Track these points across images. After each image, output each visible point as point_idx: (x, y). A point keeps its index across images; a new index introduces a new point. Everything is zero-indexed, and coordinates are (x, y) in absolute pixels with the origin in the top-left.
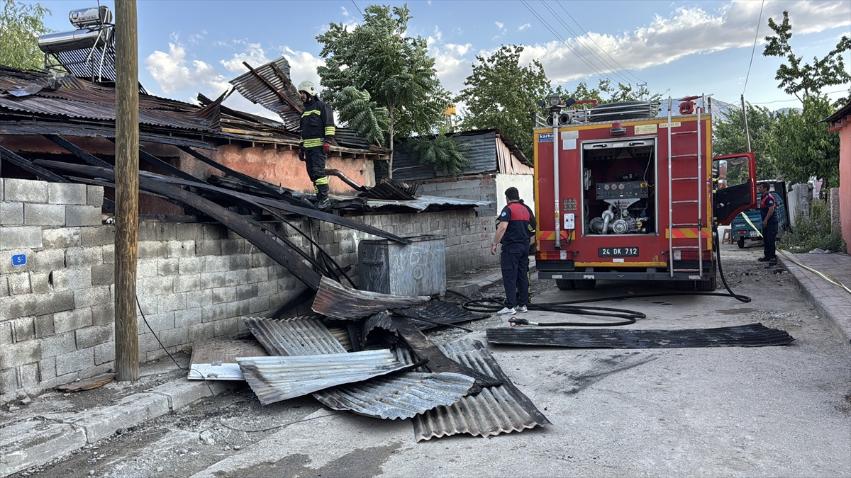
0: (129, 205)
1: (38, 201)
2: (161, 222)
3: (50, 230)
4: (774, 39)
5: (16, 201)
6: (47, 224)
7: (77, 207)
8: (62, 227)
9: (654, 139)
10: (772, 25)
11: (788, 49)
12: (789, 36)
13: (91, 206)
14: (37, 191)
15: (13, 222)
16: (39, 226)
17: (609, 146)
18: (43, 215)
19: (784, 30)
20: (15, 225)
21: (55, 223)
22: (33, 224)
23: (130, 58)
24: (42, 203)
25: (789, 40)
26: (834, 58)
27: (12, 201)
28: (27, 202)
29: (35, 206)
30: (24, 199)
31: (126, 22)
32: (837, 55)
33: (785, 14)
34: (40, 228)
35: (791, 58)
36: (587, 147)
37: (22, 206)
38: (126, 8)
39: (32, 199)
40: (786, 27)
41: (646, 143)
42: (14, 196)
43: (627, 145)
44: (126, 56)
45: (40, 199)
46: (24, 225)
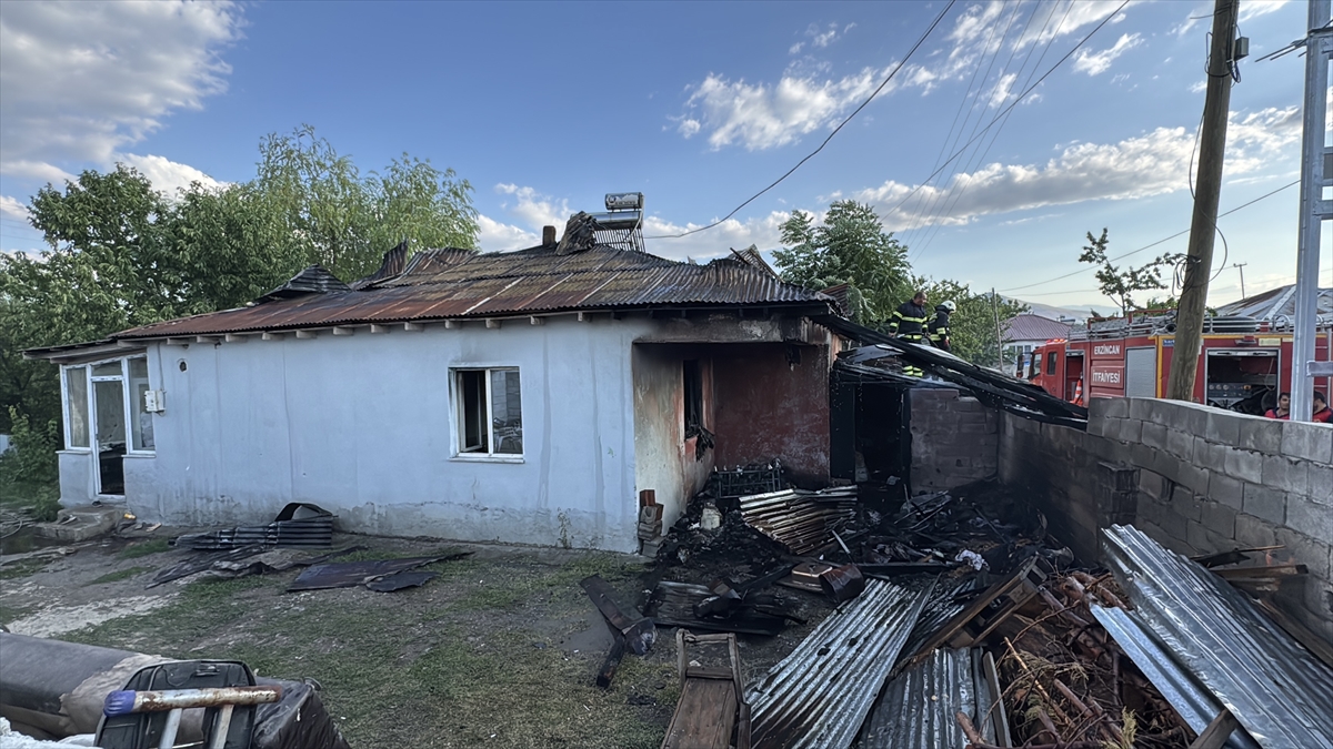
4: (1091, 249)
9: (1277, 351)
10: (1090, 237)
11: (1104, 258)
12: (1104, 248)
17: (1233, 354)
19: (1101, 243)
25: (1104, 251)
26: (1151, 268)
32: (1153, 267)
33: (1105, 230)
35: (1108, 267)
36: (1211, 353)
40: (1103, 240)
41: (1269, 354)
43: (1251, 354)
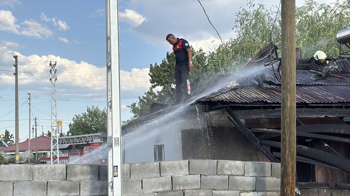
0: (288, 181)
1: (237, 174)
2: (331, 189)
3: (245, 193)
5: (224, 175)
6: (243, 189)
7: (264, 178)
8: (253, 191)
13: (274, 178)
14: (237, 168)
15: (222, 188)
16: (238, 190)
18: (241, 183)
20: (222, 190)
21: (248, 188)
22: (234, 188)
23: (289, 80)
24: (240, 176)
27: (222, 175)
28: (231, 175)
29: (236, 177)
30: (229, 173)
31: (286, 57)
34: (238, 192)
37: (228, 177)
38: (286, 48)
39: (234, 173)
42: (223, 171)
44: (286, 80)
45: (239, 173)
46: (228, 189)
